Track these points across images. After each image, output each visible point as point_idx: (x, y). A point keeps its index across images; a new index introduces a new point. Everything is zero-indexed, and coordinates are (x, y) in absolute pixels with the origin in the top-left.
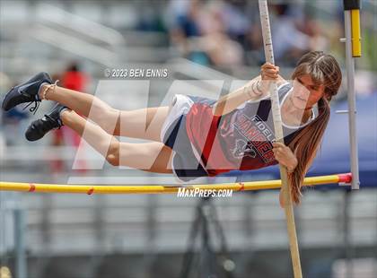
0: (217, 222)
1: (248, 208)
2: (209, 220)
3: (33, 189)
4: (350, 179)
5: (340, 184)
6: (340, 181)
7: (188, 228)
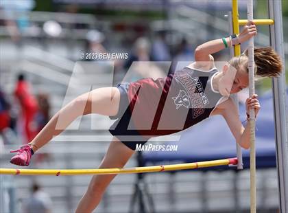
0: (148, 195)
1: (171, 184)
2: (143, 193)
3: (18, 173)
4: (236, 162)
5: (230, 165)
6: (230, 163)
7: (129, 199)
